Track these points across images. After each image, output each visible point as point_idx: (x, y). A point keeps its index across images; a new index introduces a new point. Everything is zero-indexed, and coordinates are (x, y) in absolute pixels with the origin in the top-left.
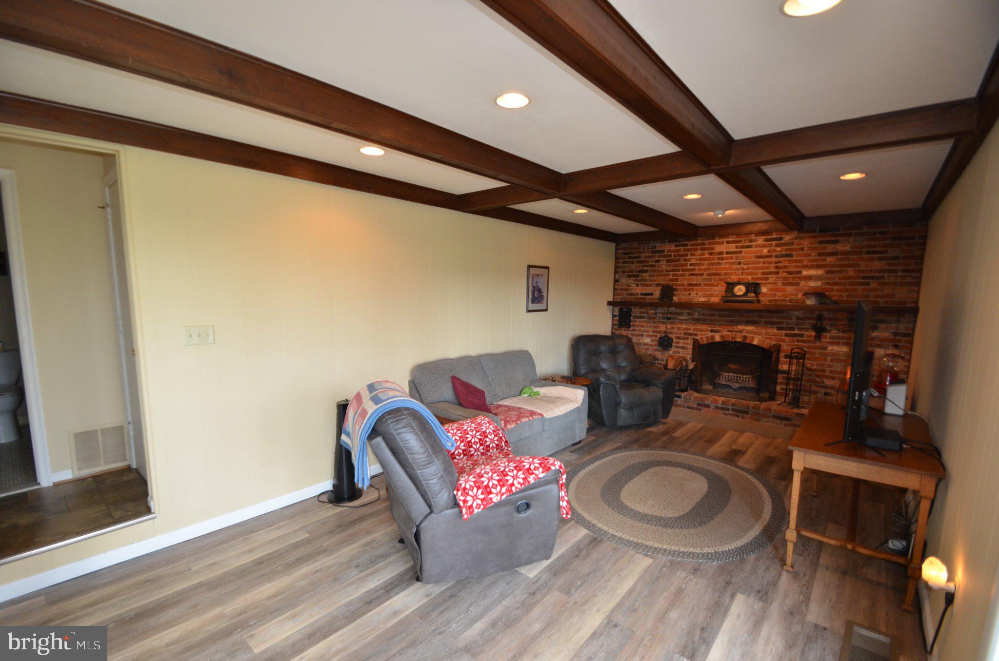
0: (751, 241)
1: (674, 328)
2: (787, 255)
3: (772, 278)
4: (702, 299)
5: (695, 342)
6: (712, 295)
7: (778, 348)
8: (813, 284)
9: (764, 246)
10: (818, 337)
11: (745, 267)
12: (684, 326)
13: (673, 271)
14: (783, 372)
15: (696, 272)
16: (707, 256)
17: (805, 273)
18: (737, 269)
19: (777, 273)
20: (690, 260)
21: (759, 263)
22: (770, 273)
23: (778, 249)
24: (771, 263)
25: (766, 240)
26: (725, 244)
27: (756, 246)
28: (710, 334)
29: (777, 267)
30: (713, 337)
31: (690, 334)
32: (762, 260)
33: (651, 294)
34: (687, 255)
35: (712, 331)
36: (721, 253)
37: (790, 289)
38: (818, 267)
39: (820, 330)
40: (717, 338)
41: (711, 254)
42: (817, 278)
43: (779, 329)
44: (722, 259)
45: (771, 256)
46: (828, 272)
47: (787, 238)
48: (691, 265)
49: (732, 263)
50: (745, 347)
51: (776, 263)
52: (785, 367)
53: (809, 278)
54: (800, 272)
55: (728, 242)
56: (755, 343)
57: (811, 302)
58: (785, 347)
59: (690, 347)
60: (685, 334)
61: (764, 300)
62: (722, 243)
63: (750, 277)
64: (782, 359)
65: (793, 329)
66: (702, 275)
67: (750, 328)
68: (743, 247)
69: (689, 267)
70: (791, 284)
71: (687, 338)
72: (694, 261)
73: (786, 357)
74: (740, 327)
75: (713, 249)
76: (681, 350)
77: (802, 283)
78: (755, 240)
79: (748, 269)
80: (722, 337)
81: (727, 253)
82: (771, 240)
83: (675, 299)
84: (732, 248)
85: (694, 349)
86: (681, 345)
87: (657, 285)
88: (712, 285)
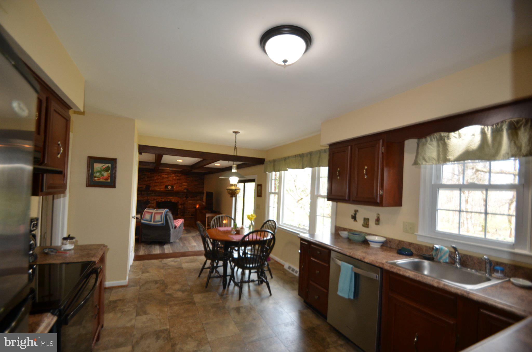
0: (171, 175)
1: (150, 198)
2: (179, 179)
3: (176, 185)
4: (159, 189)
5: (157, 202)
6: (161, 188)
7: (178, 202)
8: (185, 187)
9: (174, 177)
10: (186, 199)
11: (170, 181)
12: (153, 197)
13: (149, 181)
14: (180, 208)
15: (157, 182)
16: (159, 177)
17: (183, 184)
18: (168, 182)
19: (177, 183)
20: (154, 178)
21: (173, 181)
22: (176, 183)
23: (177, 178)
24: (175, 181)
25: (175, 175)
26: (164, 175)
27: (172, 176)
28: (161, 199)
29: (177, 182)
30: (162, 200)
31: (155, 200)
32: (174, 180)
33: (142, 187)
34: (154, 176)
35: (161, 198)
36: (163, 177)
37: (180, 188)
38: (186, 183)
39: (187, 197)
40: (163, 200)
41: (161, 177)
42: (186, 185)
43: (178, 197)
44: (164, 179)
45: (176, 179)
46: (188, 184)
47: (179, 175)
48: (155, 179)
49: (167, 180)
50: (171, 202)
51: (177, 181)
52: (180, 207)
53: (184, 185)
54: (182, 184)
55: (165, 174)
56: (173, 201)
57: (185, 191)
58: (180, 202)
59: (155, 203)
60: (153, 199)
61: (175, 190)
62: (164, 174)
63: (171, 184)
64: (179, 205)
65: (181, 197)
66: (158, 182)
67: (171, 197)
68: (169, 176)
69: (154, 180)
70: (181, 186)
71: (154, 201)
72: (156, 178)
73: (180, 204)
74: (169, 197)
75: (161, 176)
76: (152, 205)
77: (183, 186)
78: (172, 175)
79: (170, 182)
80: (164, 200)
81: (165, 177)
82: (176, 175)
83: (150, 189)
84: (166, 176)
85: (156, 204)
86: (152, 203)
87: (144, 185)
88: (161, 186)
